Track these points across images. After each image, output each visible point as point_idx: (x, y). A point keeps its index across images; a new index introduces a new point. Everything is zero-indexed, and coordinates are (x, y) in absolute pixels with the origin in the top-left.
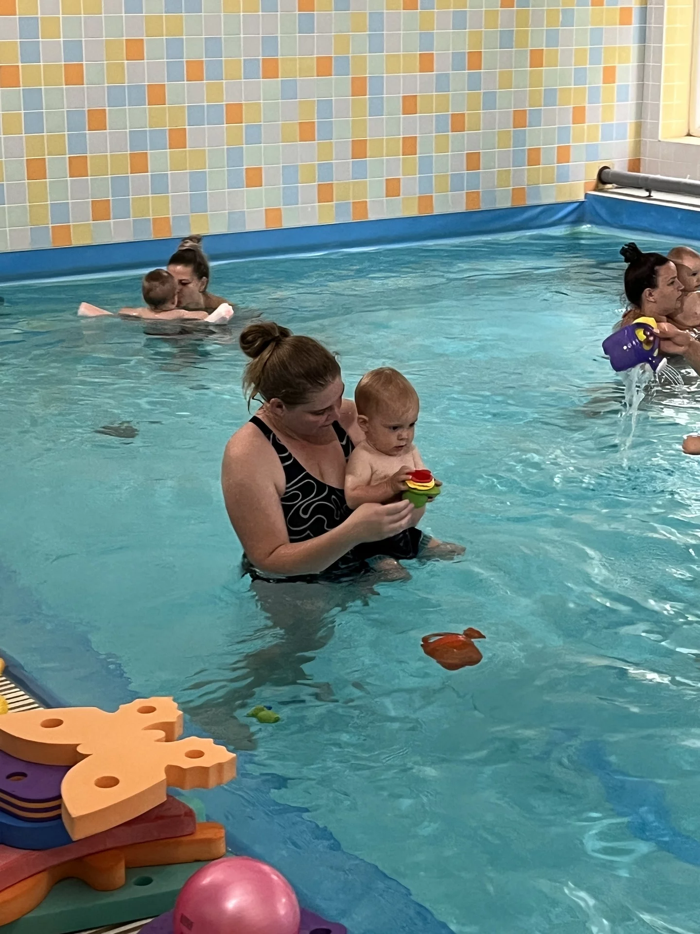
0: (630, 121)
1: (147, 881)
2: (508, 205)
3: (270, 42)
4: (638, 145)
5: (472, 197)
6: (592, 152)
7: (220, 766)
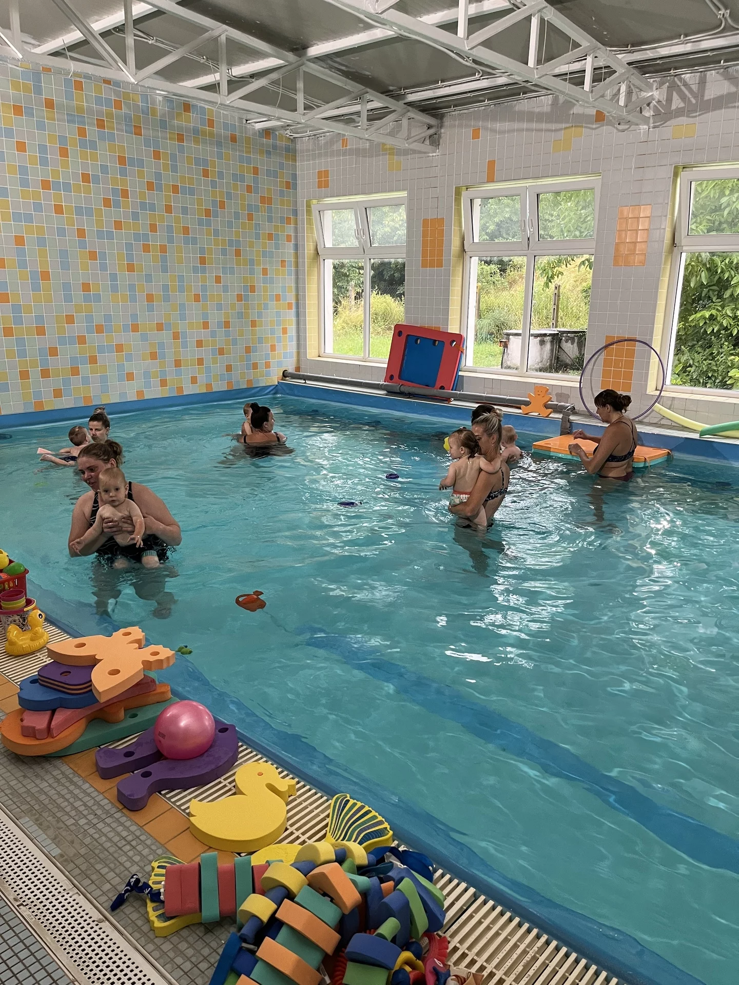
0: (295, 350)
1: (134, 716)
2: (245, 386)
3: (134, 316)
4: (298, 361)
5: (229, 383)
6: (279, 364)
7: (168, 658)
